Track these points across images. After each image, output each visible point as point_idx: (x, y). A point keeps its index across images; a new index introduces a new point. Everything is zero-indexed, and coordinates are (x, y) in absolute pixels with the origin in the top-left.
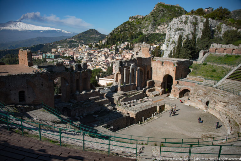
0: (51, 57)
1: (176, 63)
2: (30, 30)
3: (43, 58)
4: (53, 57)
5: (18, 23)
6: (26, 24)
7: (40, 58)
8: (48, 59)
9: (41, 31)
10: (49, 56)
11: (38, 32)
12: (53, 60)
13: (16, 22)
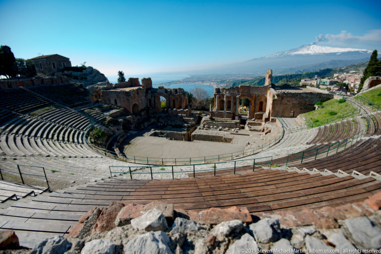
0: (325, 84)
1: (277, 95)
2: (324, 53)
3: (317, 83)
4: (328, 83)
5: (312, 47)
6: (320, 47)
7: (313, 84)
8: (323, 85)
9: (337, 53)
10: (324, 82)
11: (334, 54)
12: (327, 87)
13: (310, 45)
